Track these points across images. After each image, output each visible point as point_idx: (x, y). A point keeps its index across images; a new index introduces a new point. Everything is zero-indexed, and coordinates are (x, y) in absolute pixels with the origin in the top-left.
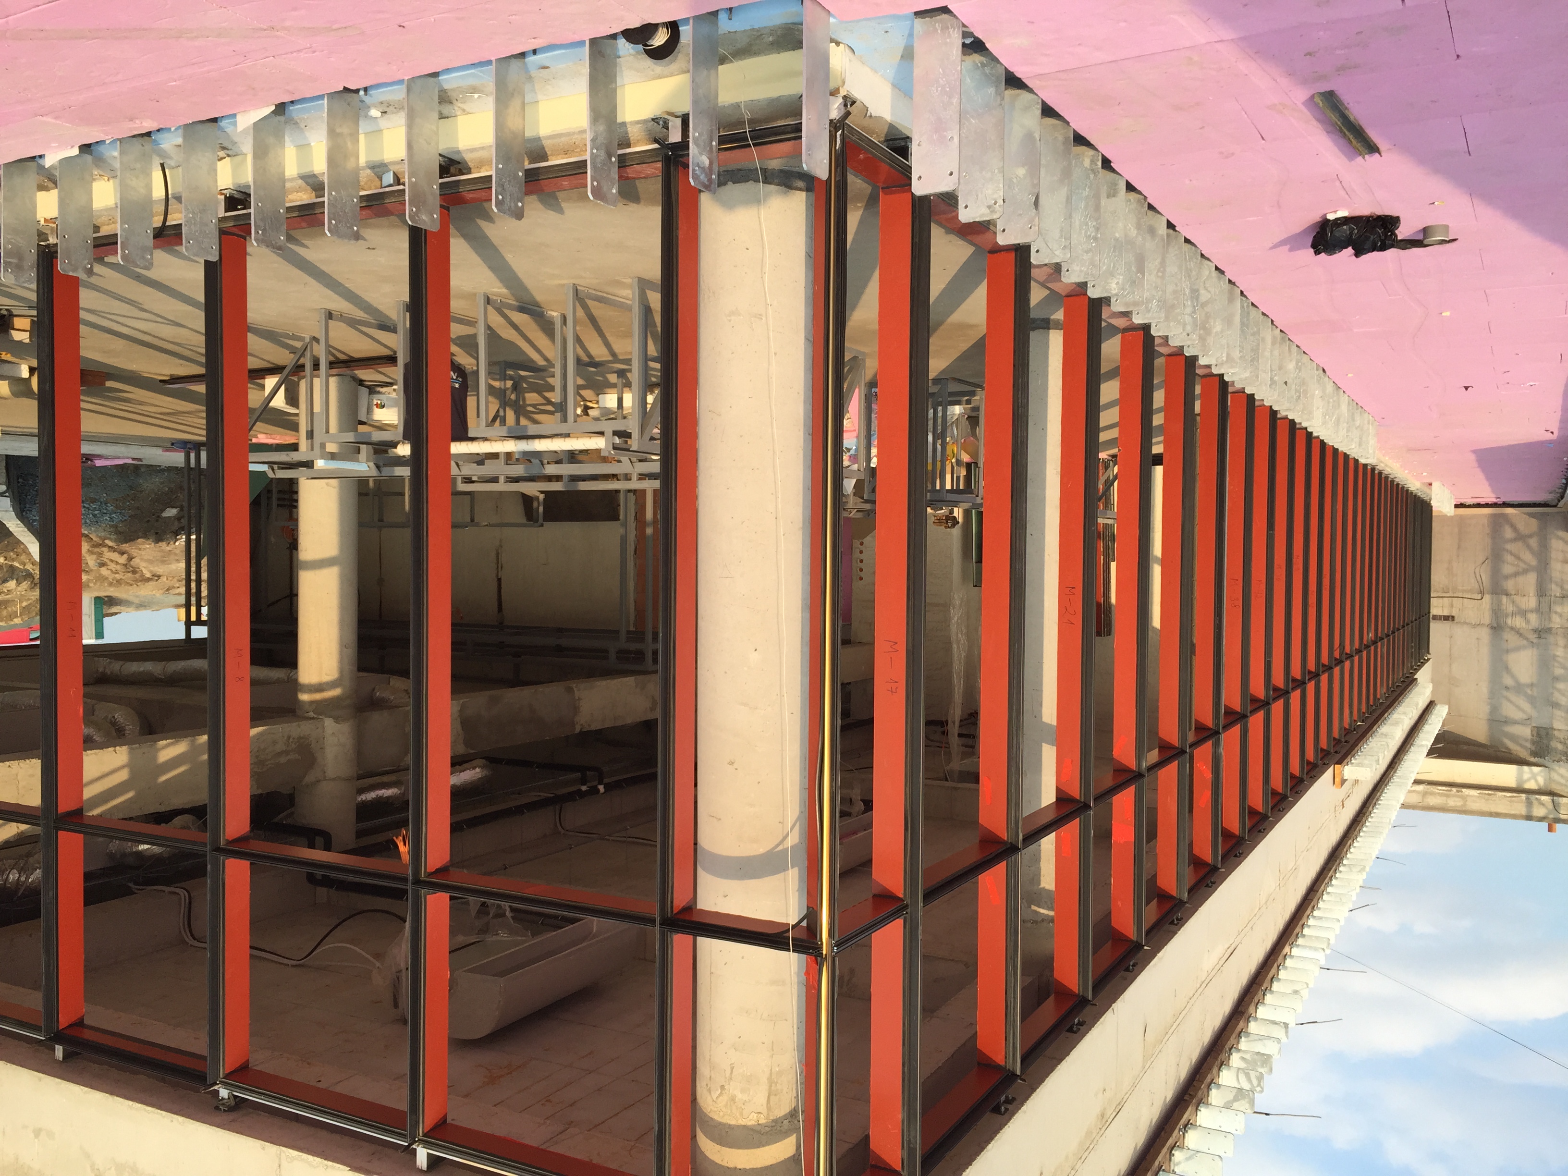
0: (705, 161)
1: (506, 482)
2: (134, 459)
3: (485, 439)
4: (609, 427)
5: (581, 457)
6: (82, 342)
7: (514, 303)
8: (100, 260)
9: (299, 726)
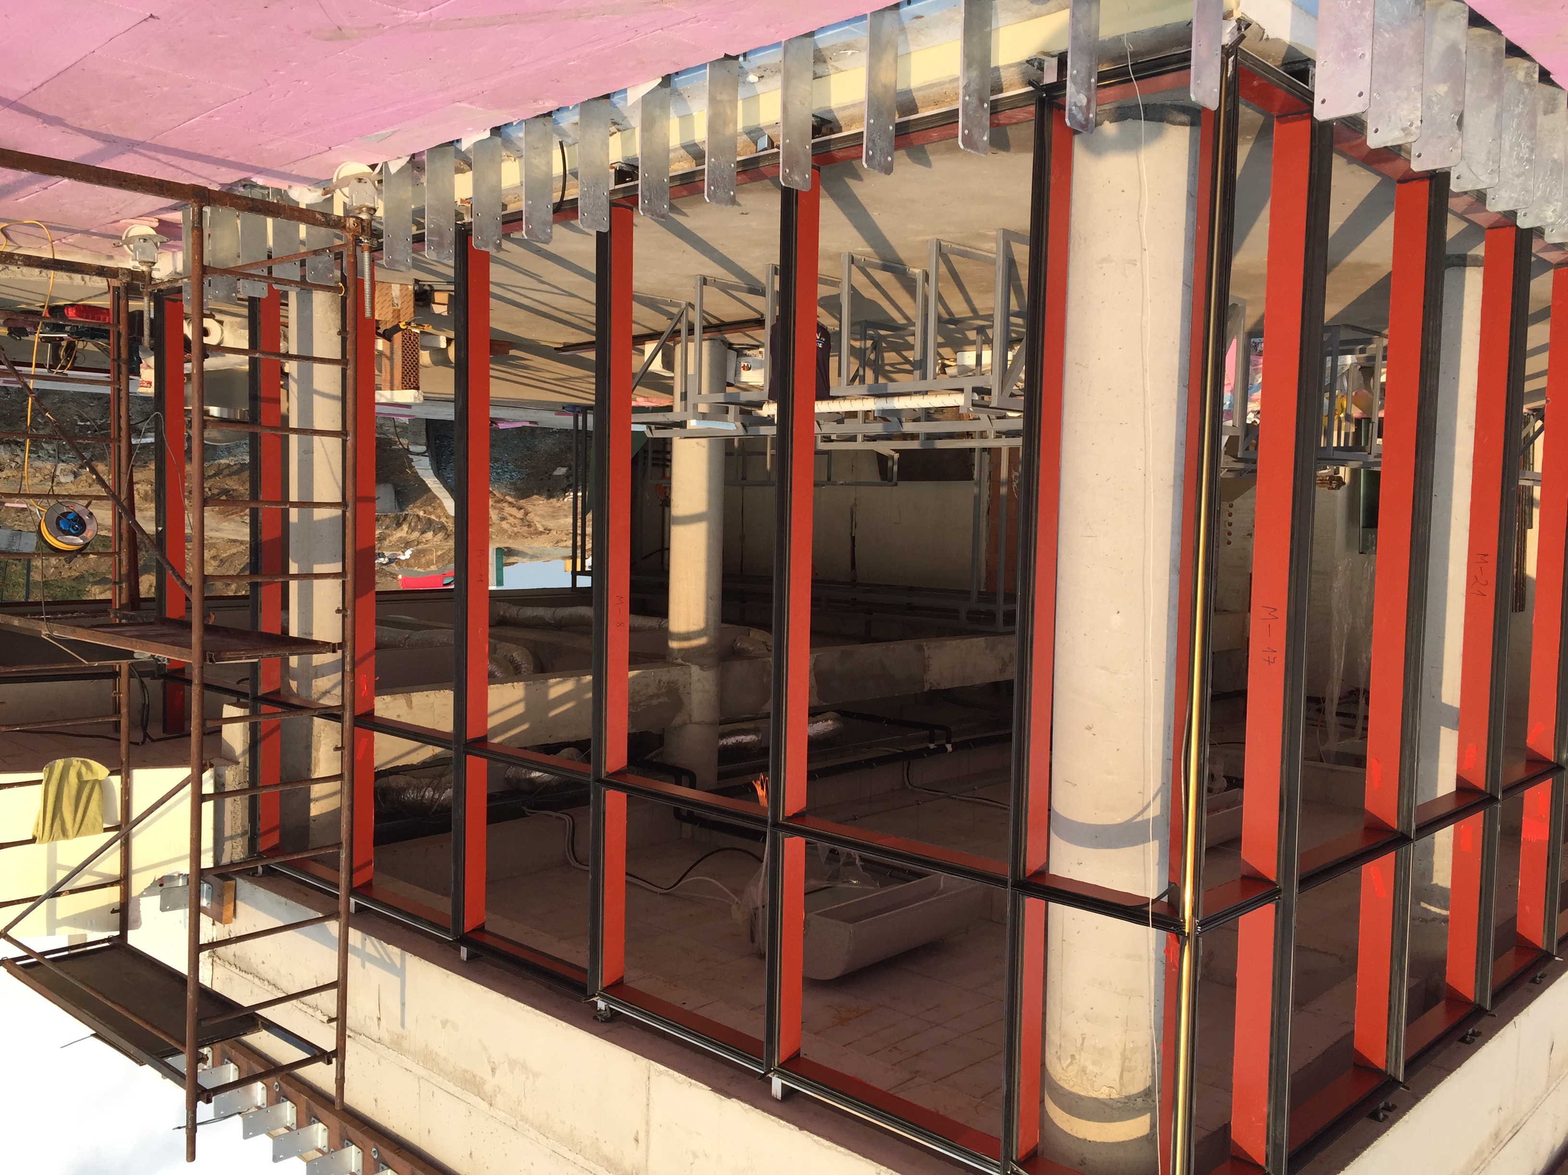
0: (1083, 99)
1: (864, 440)
2: (531, 422)
3: (844, 398)
4: (968, 383)
5: (936, 416)
6: (492, 314)
7: (878, 261)
8: (506, 236)
9: (669, 671)
